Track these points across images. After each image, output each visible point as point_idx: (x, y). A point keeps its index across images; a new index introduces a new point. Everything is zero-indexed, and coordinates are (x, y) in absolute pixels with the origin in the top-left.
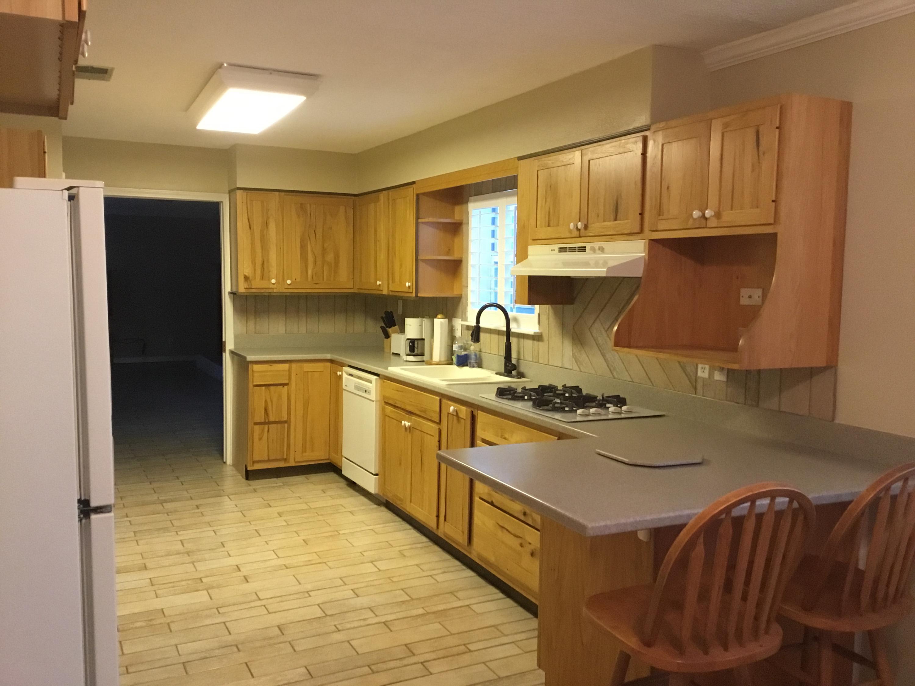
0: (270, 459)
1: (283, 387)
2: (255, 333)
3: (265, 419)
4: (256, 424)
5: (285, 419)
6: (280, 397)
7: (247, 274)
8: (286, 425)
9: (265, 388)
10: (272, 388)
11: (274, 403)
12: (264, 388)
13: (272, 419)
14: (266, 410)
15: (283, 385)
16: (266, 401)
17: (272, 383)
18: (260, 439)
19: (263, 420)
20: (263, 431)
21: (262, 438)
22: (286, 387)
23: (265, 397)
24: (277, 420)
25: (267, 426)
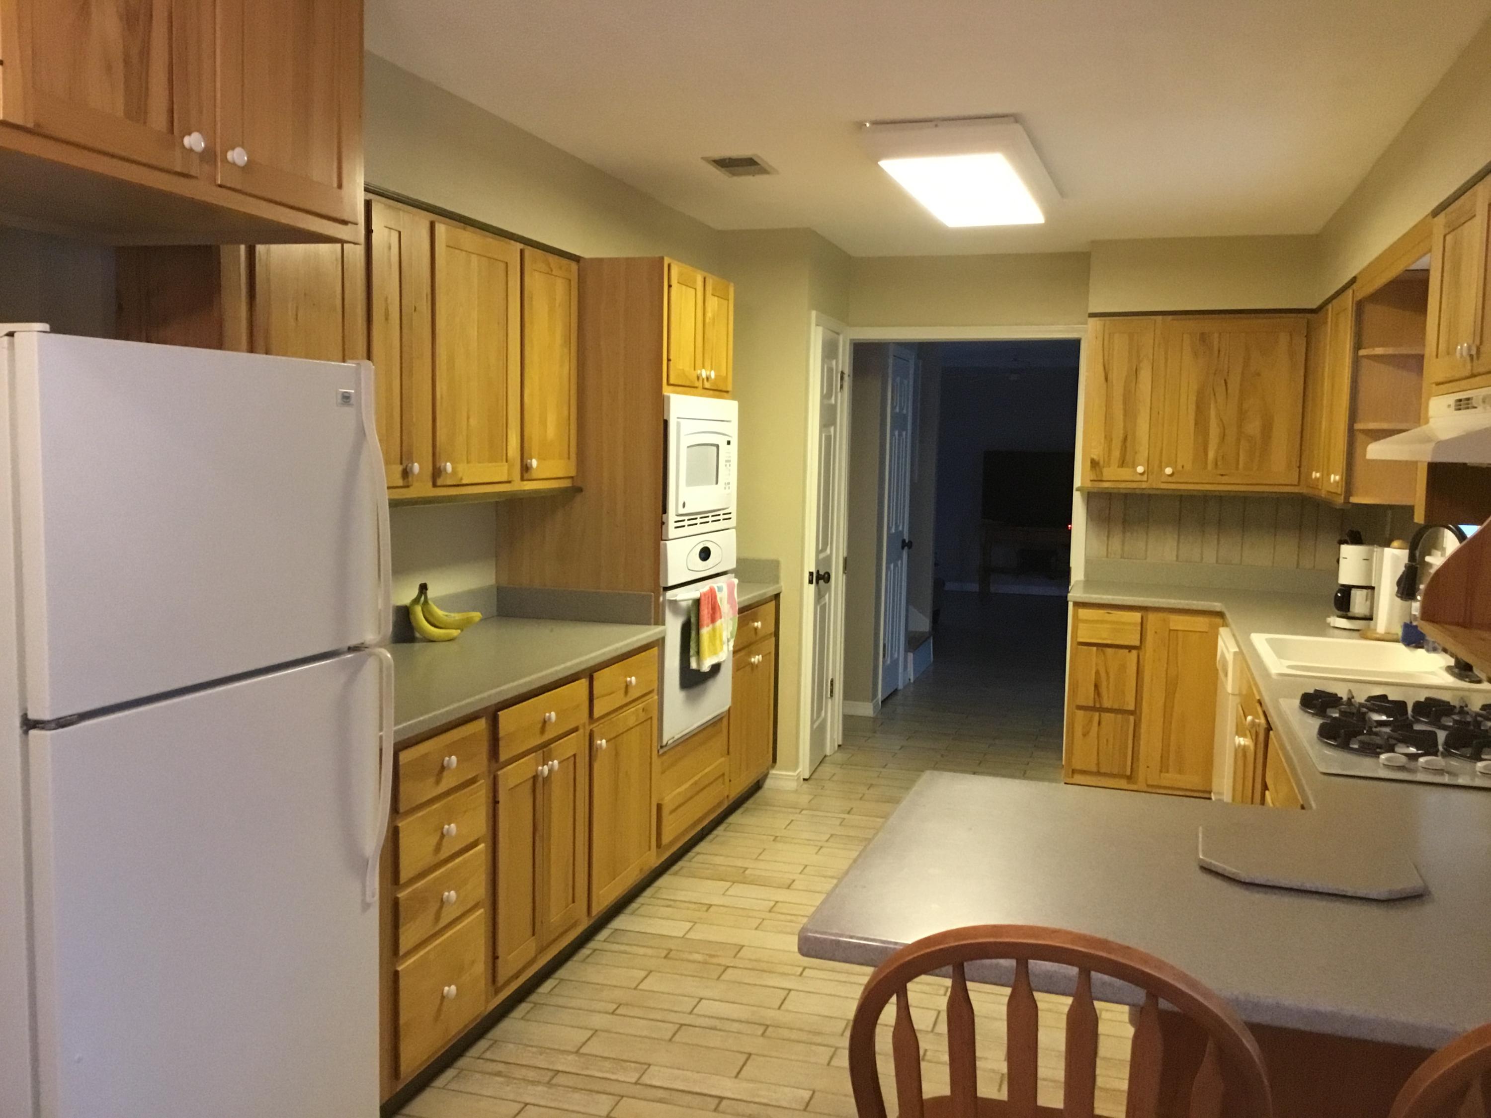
0: (1103, 770)
1: (1130, 651)
2: (1122, 557)
3: (1095, 702)
4: (1080, 708)
5: (1131, 707)
6: (1123, 667)
7: (1095, 457)
8: (1132, 718)
9: (1097, 649)
10: (1109, 651)
11: (1112, 676)
12: (1095, 648)
13: (1107, 704)
14: (1096, 686)
15: (1130, 648)
16: (1097, 672)
17: (1109, 642)
18: (1085, 735)
19: (1091, 704)
20: (1091, 721)
21: (1088, 733)
22: (1134, 652)
23: (1097, 665)
24: (1116, 706)
25: (1097, 714)
